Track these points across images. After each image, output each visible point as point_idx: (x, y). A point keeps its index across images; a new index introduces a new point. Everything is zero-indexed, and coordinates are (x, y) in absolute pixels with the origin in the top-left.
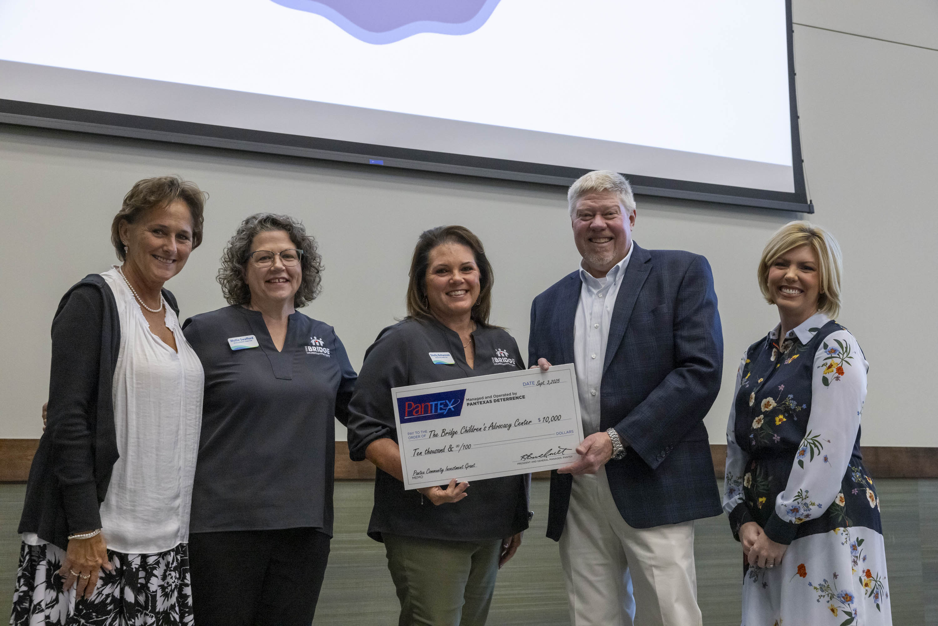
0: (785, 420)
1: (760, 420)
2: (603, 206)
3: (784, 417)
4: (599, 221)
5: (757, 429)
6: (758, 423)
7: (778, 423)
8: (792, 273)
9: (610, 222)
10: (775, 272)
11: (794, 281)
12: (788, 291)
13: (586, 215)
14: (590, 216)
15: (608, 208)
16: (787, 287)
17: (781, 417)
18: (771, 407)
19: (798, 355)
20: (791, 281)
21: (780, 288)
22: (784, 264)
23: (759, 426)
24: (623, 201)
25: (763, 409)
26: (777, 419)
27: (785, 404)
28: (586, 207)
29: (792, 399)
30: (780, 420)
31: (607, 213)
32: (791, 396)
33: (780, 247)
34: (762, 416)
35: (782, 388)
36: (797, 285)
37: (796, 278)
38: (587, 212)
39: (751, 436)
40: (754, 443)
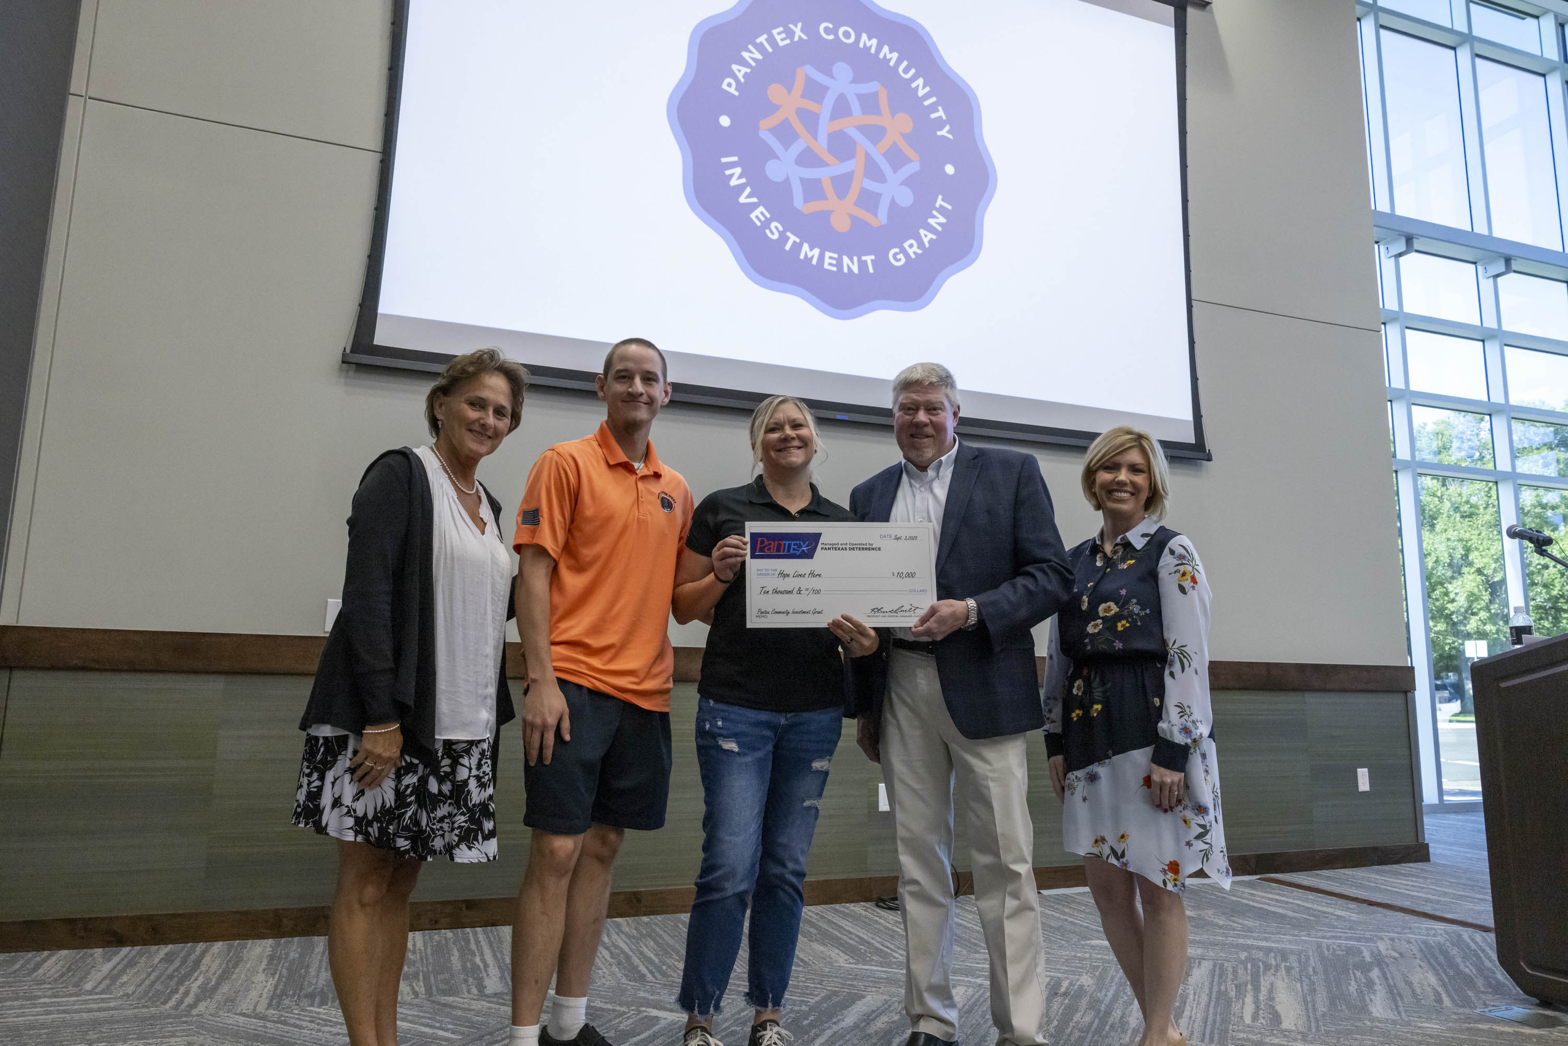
0: (1128, 625)
1: (1097, 625)
2: (928, 401)
3: (1128, 622)
4: (922, 416)
5: (1093, 635)
6: (1095, 628)
7: (1120, 628)
8: (1123, 476)
9: (934, 418)
10: (1104, 477)
11: (1125, 484)
12: (1119, 494)
13: (909, 409)
14: (913, 410)
15: (932, 403)
16: (1117, 491)
17: (1124, 622)
18: (1113, 612)
19: (1133, 561)
20: (1122, 484)
21: (1110, 492)
22: (1114, 467)
23: (1096, 631)
24: (947, 396)
25: (1101, 614)
26: (1119, 625)
27: (1128, 609)
28: (909, 401)
29: (1136, 604)
30: (1123, 626)
31: (932, 409)
32: (1134, 601)
33: (1106, 452)
34: (1100, 621)
35: (1123, 592)
36: (1129, 488)
37: (1128, 481)
38: (910, 406)
39: (1087, 641)
40: (1089, 648)
